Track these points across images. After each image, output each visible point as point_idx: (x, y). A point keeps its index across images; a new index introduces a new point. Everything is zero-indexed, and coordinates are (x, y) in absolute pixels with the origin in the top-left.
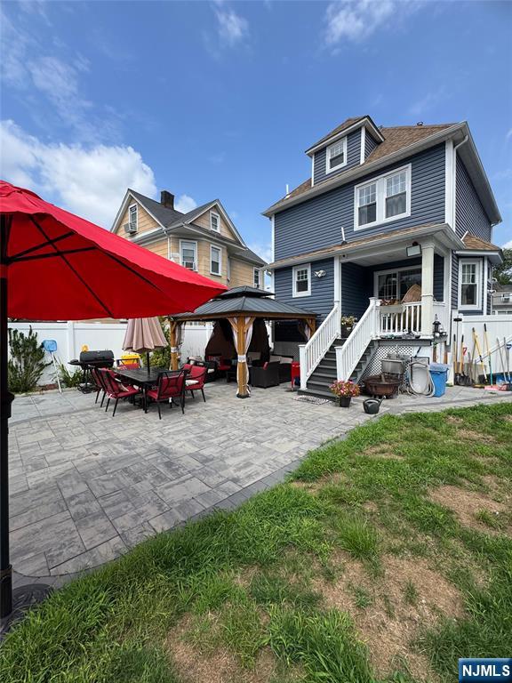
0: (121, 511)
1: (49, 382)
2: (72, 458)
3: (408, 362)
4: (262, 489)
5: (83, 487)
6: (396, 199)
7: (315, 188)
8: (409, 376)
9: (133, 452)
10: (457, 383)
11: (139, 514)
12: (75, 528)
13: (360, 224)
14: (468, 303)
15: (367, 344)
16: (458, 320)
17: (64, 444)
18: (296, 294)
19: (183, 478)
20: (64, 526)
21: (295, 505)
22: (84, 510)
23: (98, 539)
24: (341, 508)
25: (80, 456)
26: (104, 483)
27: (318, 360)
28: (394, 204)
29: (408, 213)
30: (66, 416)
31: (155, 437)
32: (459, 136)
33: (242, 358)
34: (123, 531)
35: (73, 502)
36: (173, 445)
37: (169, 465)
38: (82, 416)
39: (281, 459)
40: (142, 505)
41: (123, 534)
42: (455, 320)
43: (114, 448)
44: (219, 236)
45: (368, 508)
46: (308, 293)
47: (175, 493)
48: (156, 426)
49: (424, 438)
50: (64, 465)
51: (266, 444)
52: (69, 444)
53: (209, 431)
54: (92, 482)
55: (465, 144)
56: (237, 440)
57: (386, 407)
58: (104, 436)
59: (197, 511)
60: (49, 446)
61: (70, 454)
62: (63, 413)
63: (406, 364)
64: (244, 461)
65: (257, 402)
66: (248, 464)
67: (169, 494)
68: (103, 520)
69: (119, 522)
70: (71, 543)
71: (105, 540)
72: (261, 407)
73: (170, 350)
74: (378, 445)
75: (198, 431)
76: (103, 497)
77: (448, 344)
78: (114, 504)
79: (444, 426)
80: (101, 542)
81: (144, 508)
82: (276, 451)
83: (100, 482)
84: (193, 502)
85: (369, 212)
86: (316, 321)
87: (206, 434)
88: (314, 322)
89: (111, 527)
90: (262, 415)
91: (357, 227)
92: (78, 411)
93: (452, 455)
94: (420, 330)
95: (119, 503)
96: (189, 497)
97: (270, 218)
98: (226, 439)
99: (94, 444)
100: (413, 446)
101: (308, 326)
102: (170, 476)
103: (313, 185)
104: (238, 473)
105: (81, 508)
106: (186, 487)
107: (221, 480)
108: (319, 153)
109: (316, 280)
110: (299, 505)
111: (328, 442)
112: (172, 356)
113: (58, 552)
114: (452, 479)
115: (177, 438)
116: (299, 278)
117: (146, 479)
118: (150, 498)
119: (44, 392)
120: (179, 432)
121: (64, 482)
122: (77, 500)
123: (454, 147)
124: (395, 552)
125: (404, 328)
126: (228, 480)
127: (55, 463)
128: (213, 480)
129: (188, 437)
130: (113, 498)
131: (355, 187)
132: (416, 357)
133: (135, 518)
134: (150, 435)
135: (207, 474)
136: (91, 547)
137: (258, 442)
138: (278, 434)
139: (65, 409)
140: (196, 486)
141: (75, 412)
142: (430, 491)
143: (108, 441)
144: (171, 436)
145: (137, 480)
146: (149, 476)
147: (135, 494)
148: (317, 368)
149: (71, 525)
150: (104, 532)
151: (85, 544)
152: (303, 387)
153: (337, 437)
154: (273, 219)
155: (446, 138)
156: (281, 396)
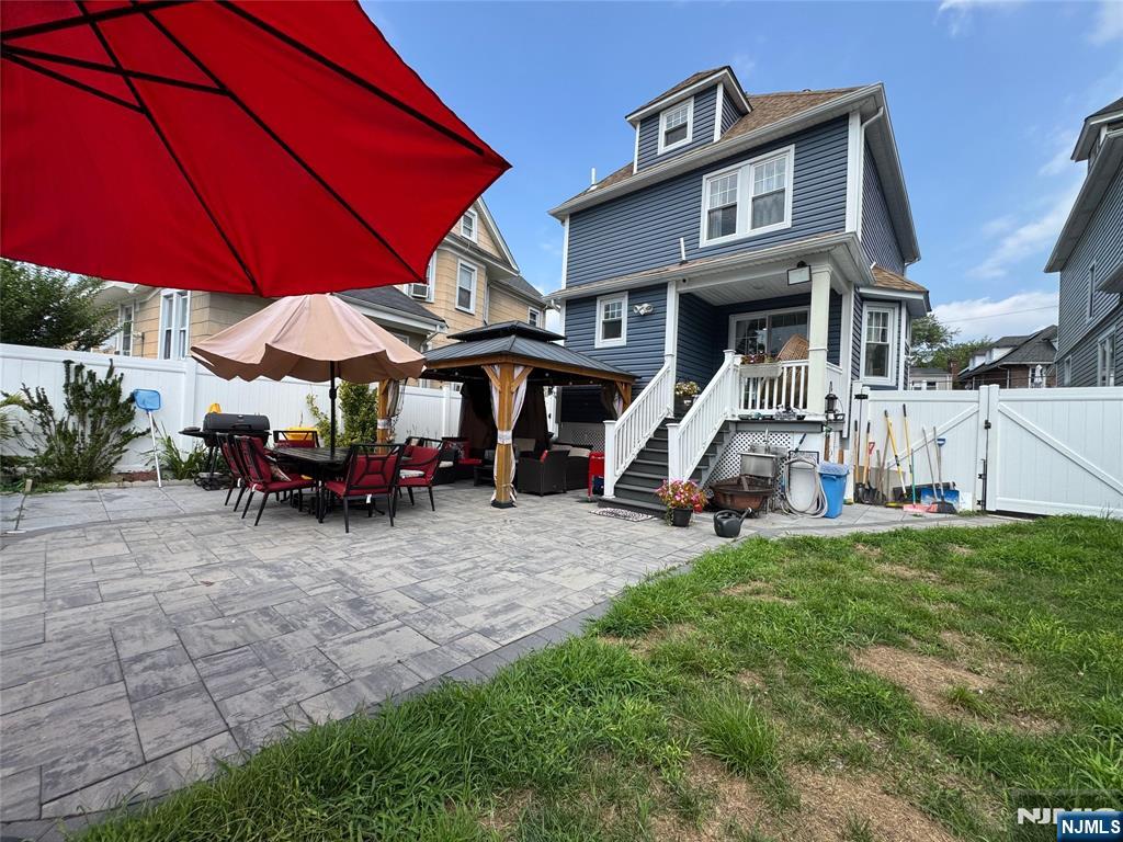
0: (241, 683)
1: (139, 467)
2: (157, 588)
3: (783, 458)
4: (540, 646)
5: (169, 639)
6: (769, 200)
7: (639, 176)
8: (785, 483)
9: (286, 583)
10: (858, 499)
11: (281, 690)
12: (130, 717)
13: (710, 237)
14: (875, 374)
15: (718, 426)
16: (861, 397)
17: (146, 565)
18: (600, 342)
19: (382, 627)
20: (103, 712)
21: (608, 673)
22: (160, 682)
23: (179, 737)
24: (697, 682)
25: (174, 587)
26: (216, 633)
27: (636, 451)
28: (766, 207)
29: (787, 223)
30: (162, 522)
31: (335, 559)
32: (870, 106)
33: (505, 437)
34: (241, 723)
35: (137, 667)
36: (366, 572)
37: (356, 605)
38: (195, 523)
39: (575, 599)
40: (289, 672)
41: (237, 728)
42: (858, 397)
43: (248, 575)
44: (474, 247)
45: (745, 682)
46: (621, 341)
47: (364, 653)
48: (337, 543)
49: (824, 572)
50: (137, 600)
51: (545, 576)
52: (154, 566)
53: (440, 553)
54: (190, 630)
55: (879, 120)
56: (491, 569)
57: (749, 528)
58: (231, 555)
59: (406, 686)
60: (112, 568)
61: (156, 581)
62: (156, 518)
63: (781, 461)
64: (505, 601)
65: (528, 514)
66: (511, 607)
67: (350, 655)
68: (199, 700)
69: (235, 704)
70: (112, 748)
71: (192, 740)
72: (535, 522)
73: (375, 425)
74: (746, 583)
75: (416, 552)
76: (207, 658)
77: (845, 436)
78: (229, 671)
79: (853, 558)
80: (184, 743)
81: (293, 679)
82: (563, 587)
83: (207, 632)
84: (400, 669)
85: (725, 219)
86: (633, 385)
87: (434, 558)
88: (629, 388)
89: (214, 713)
90: (537, 532)
91: (704, 242)
92: (186, 516)
93: (878, 599)
94: (805, 406)
95: (240, 668)
96: (391, 660)
97: (563, 222)
98: (471, 566)
99: (209, 567)
100: (809, 584)
101: (620, 395)
102: (355, 622)
103: (635, 171)
104: (493, 621)
105: (154, 678)
106: (388, 643)
107: (458, 631)
108: (649, 121)
109: (636, 319)
110: (614, 675)
111: (657, 575)
112: (379, 435)
113: (75, 766)
114: (888, 635)
115: (376, 561)
116: (607, 316)
117: (304, 627)
118: (308, 661)
119: (126, 483)
120: (381, 553)
121: (128, 628)
122: (149, 662)
123: (862, 124)
124: (812, 760)
125: (779, 402)
126: (472, 631)
127: (115, 596)
128: (444, 631)
129: (396, 562)
130: (229, 661)
131: (705, 177)
132: (797, 450)
133: (271, 697)
134: (323, 557)
135: (432, 620)
136: (157, 754)
137: (529, 572)
138: (566, 561)
139: (164, 512)
140: (409, 641)
141: (182, 516)
142: (853, 653)
143: (238, 563)
144: (365, 559)
145: (286, 628)
146: (312, 622)
147: (278, 652)
148: (633, 463)
149: (124, 710)
150: (197, 724)
151: (145, 749)
152: (609, 493)
153: (674, 569)
154: (567, 223)
155: (849, 109)
156: (570, 508)
